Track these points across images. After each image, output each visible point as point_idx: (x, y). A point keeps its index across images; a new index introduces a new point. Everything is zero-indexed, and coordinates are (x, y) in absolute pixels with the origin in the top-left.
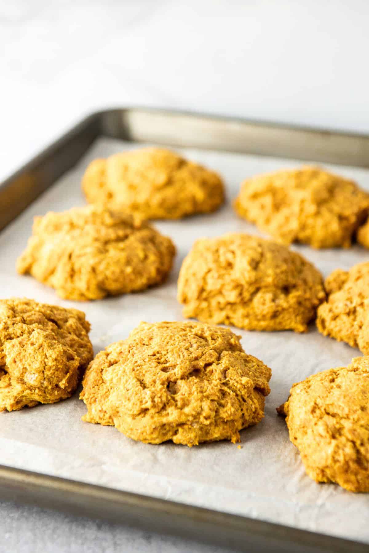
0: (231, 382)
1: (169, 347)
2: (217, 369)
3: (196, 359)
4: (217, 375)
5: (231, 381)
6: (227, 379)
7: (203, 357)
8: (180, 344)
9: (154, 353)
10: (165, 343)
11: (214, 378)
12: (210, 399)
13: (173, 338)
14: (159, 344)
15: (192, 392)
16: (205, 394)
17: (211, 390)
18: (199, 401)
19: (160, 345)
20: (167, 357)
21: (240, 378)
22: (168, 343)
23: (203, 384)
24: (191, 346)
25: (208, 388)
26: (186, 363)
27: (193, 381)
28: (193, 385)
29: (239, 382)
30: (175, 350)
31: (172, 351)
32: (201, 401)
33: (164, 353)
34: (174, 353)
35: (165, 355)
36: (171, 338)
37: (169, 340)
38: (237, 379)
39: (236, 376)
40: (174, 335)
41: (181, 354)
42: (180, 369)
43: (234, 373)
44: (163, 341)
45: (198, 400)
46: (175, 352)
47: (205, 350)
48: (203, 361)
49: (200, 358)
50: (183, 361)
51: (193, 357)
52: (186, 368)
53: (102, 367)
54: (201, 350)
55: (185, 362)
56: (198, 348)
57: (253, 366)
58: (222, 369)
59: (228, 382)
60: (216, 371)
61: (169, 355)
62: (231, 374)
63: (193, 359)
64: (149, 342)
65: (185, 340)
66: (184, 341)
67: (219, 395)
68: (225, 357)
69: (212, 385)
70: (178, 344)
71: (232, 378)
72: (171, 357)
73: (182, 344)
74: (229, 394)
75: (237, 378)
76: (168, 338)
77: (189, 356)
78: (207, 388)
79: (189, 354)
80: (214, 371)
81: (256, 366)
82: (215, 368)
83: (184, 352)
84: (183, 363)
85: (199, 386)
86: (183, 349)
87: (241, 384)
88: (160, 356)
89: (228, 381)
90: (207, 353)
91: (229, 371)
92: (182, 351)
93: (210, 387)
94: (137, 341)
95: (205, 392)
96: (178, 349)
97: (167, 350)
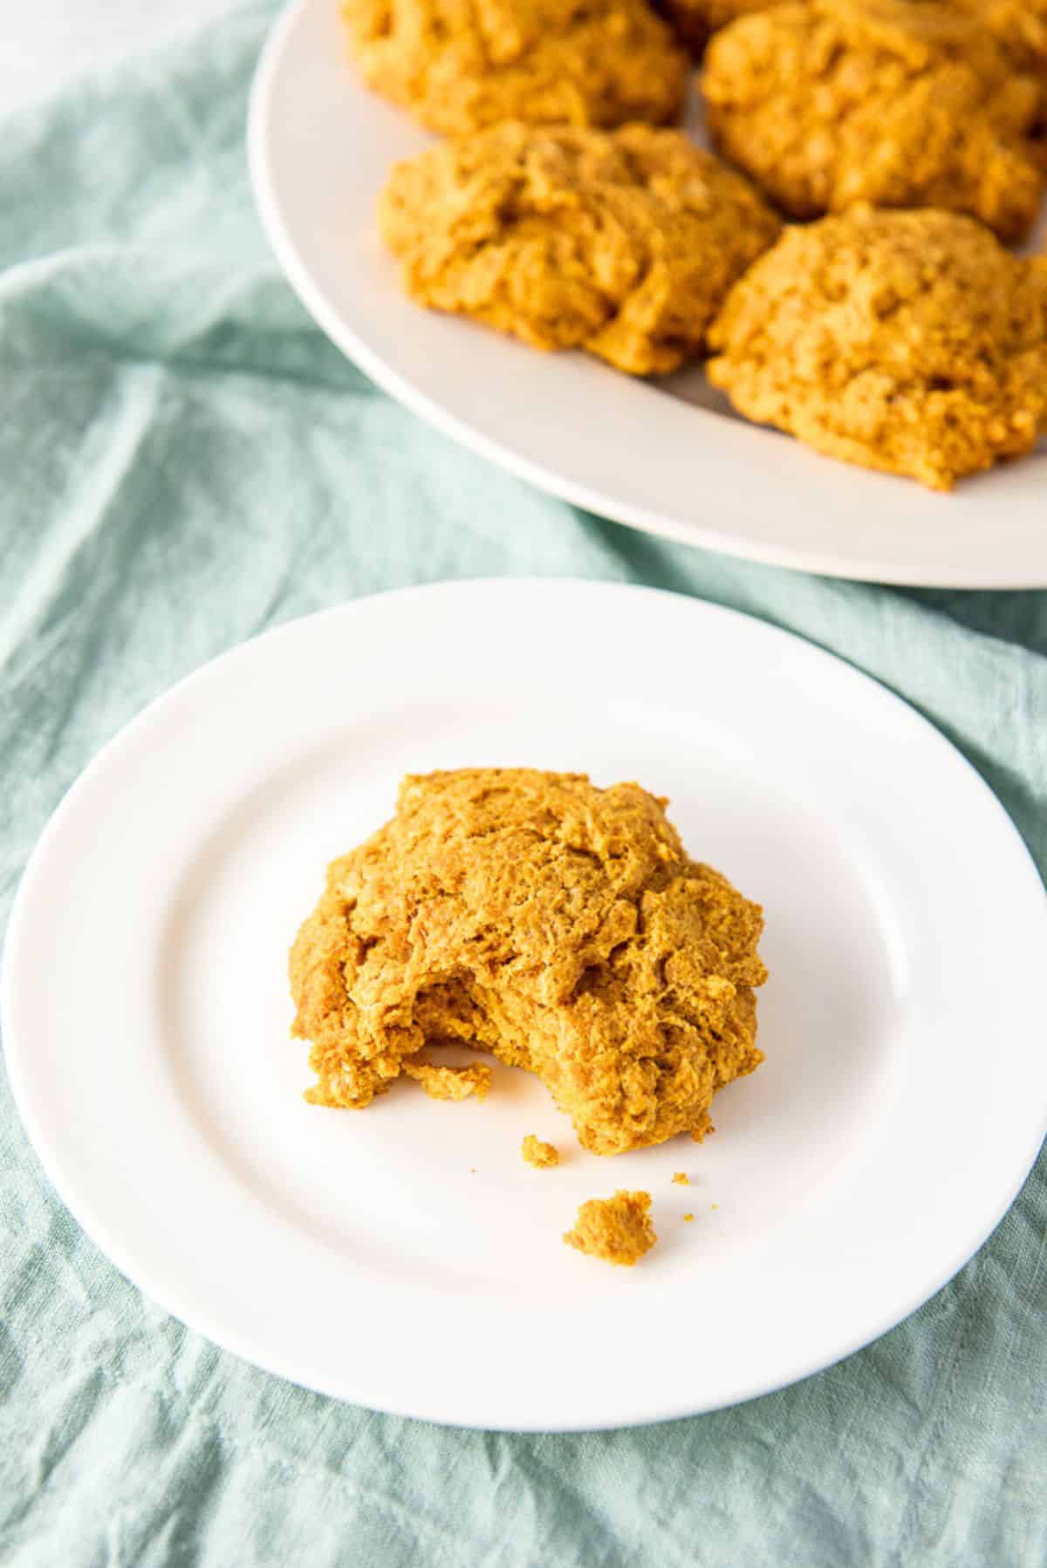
0: (682, 995)
1: (515, 911)
2: (641, 960)
3: (588, 938)
4: (644, 980)
5: (679, 992)
6: (671, 987)
7: (605, 929)
8: (539, 894)
9: (477, 930)
10: (501, 893)
11: (638, 988)
12: (638, 1057)
13: (519, 876)
14: (486, 900)
15: (592, 1045)
16: (624, 1047)
17: (638, 1032)
18: (613, 1073)
19: (489, 904)
20: (514, 942)
21: (703, 981)
22: (507, 895)
23: (614, 1016)
24: (569, 897)
25: (630, 1025)
26: (565, 958)
27: (589, 1010)
28: (592, 1023)
29: (703, 993)
30: (530, 918)
31: (524, 920)
32: (619, 1068)
33: (503, 928)
34: (528, 928)
35: (507, 935)
36: (513, 876)
37: (510, 885)
38: (696, 986)
39: (691, 975)
40: (520, 864)
41: (546, 927)
42: (553, 983)
43: (684, 967)
44: (496, 890)
45: (610, 1068)
46: (530, 923)
47: (603, 906)
48: (605, 942)
49: (597, 932)
50: (557, 954)
51: (578, 936)
52: (568, 972)
53: (342, 958)
54: (594, 906)
55: (562, 956)
56: (586, 900)
57: (721, 921)
58: (653, 959)
59: (673, 996)
60: (639, 966)
61: (518, 936)
62: (678, 972)
63: (580, 940)
64: (456, 889)
65: (548, 878)
66: (548, 883)
67: (658, 1042)
68: (655, 916)
69: (637, 1014)
70: (535, 896)
71: (681, 982)
72: (523, 941)
73: (544, 893)
74: (682, 1030)
75: (695, 982)
76: (506, 876)
77: (568, 931)
78: (626, 1025)
79: (568, 927)
80: (634, 966)
81: (729, 920)
82: (638, 960)
83: (554, 922)
84: (559, 959)
85: (606, 1024)
86: (549, 912)
87: (708, 998)
88: (496, 940)
89: (673, 992)
90: (611, 915)
91: (670, 961)
92: (548, 920)
93: (633, 1023)
94: (424, 884)
95: (624, 1039)
96: (536, 912)
97: (510, 920)
